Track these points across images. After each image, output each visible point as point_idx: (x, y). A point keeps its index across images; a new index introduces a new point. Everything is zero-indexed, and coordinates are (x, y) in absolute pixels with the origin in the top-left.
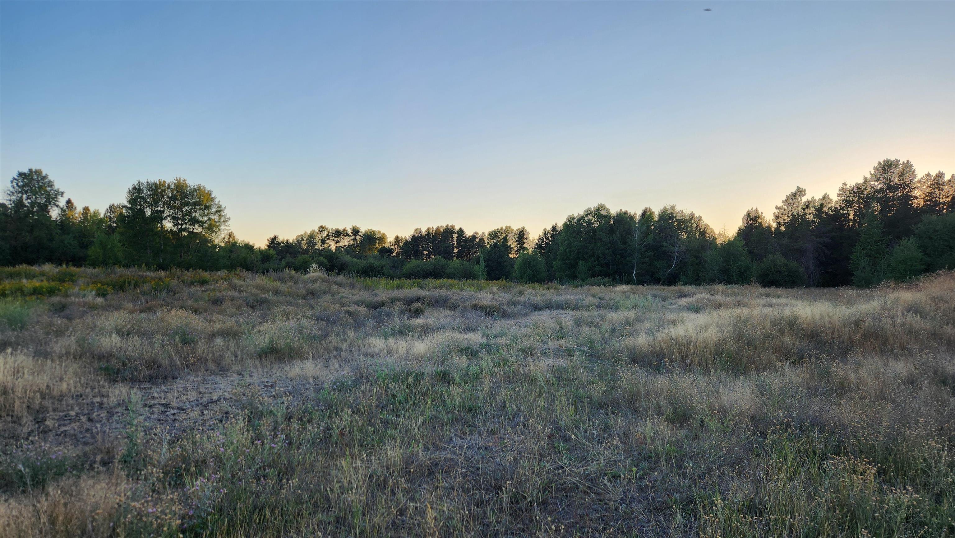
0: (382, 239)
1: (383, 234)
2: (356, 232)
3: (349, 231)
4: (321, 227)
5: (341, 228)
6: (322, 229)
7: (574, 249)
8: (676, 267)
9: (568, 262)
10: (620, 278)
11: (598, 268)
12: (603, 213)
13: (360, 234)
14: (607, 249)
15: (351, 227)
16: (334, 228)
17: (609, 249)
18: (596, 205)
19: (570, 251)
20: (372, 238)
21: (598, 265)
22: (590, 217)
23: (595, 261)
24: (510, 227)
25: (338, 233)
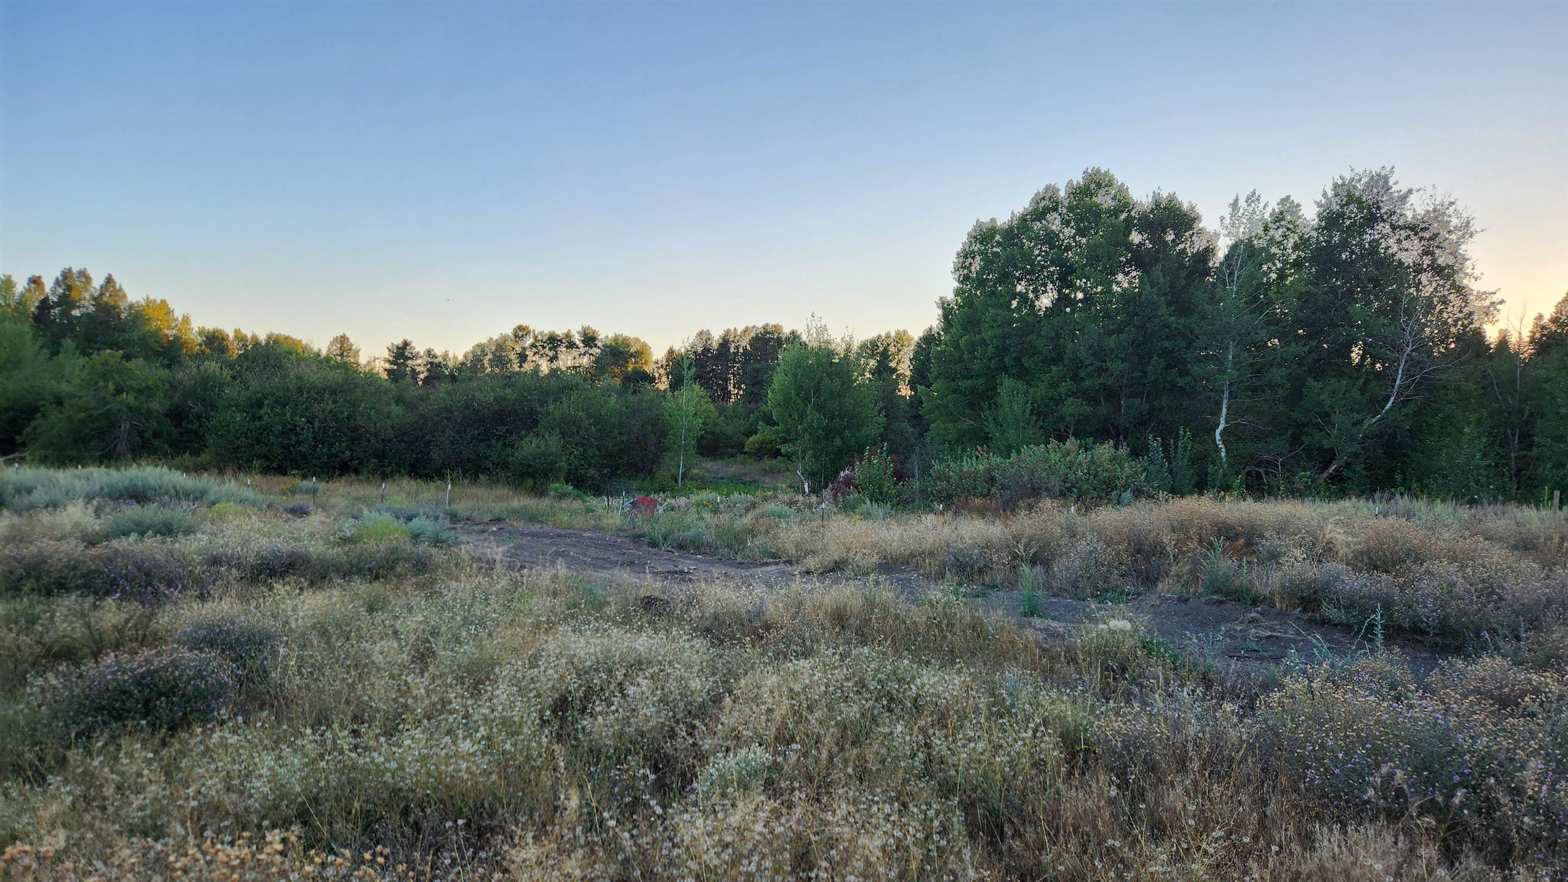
0: (641, 353)
1: (645, 345)
2: (589, 339)
3: (577, 339)
4: (520, 328)
5: (560, 331)
6: (521, 332)
7: (988, 334)
8: (1405, 403)
9: (963, 384)
10: (1165, 445)
11: (1072, 408)
12: (1104, 201)
13: (600, 344)
14: (1110, 333)
15: (580, 329)
16: (546, 332)
17: (1119, 331)
18: (1078, 179)
19: (972, 349)
20: (620, 353)
21: (1074, 395)
22: (1054, 222)
23: (1063, 378)
24: (905, 332)
25: (553, 341)
